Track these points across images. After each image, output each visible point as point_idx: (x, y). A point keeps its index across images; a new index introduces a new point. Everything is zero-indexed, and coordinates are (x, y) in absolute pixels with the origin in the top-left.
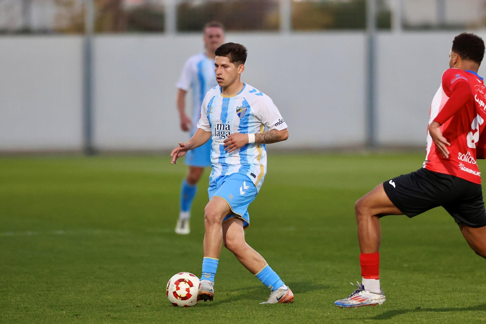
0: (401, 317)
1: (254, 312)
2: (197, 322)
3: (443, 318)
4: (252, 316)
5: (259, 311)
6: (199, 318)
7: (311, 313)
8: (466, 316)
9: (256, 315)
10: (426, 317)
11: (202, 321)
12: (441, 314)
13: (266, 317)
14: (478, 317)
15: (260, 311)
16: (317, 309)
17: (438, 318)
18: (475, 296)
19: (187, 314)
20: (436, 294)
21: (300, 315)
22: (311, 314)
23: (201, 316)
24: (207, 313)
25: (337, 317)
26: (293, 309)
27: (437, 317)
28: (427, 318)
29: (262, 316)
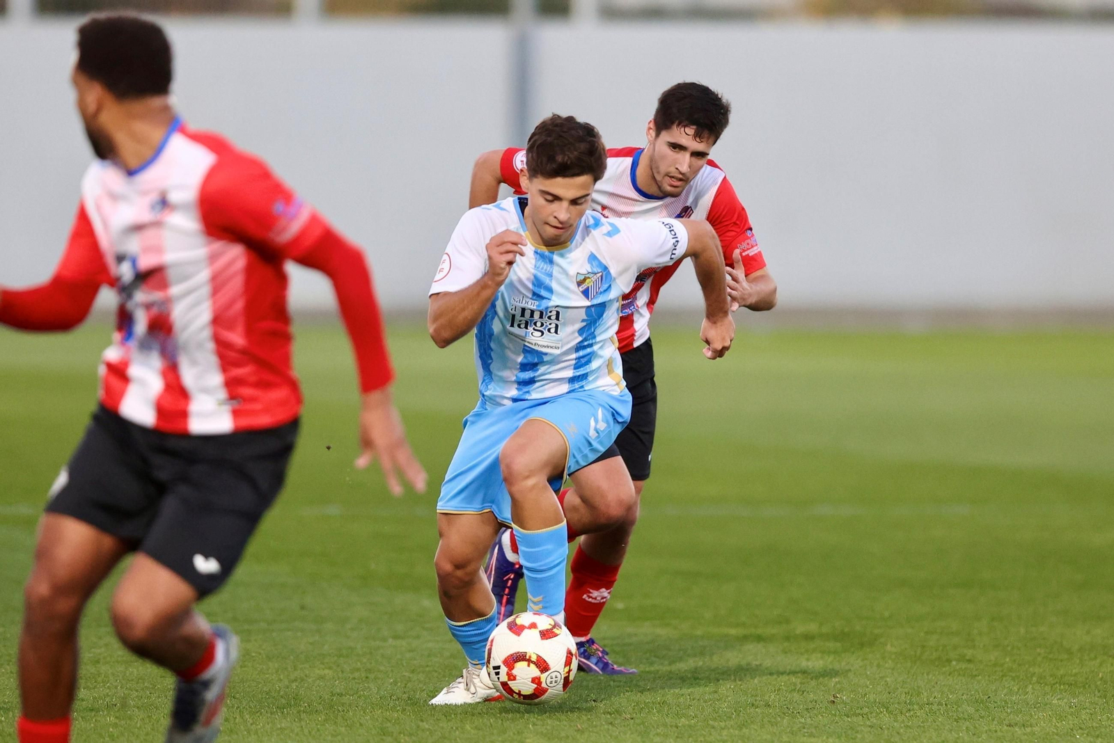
0: (614, 734)
1: (247, 716)
2: (107, 739)
3: (718, 738)
4: (242, 727)
5: (258, 714)
6: (111, 730)
7: (390, 721)
8: (775, 733)
9: (251, 724)
10: (676, 734)
11: (118, 737)
12: (713, 727)
13: (278, 729)
14: (804, 736)
15: (261, 714)
16: (404, 710)
17: (706, 738)
18: (795, 684)
19: (80, 718)
20: (698, 678)
21: (361, 725)
22: (389, 724)
23: (115, 725)
24: (130, 718)
25: (455, 732)
26: (343, 711)
27: (705, 736)
28: (677, 737)
29: (268, 727)
